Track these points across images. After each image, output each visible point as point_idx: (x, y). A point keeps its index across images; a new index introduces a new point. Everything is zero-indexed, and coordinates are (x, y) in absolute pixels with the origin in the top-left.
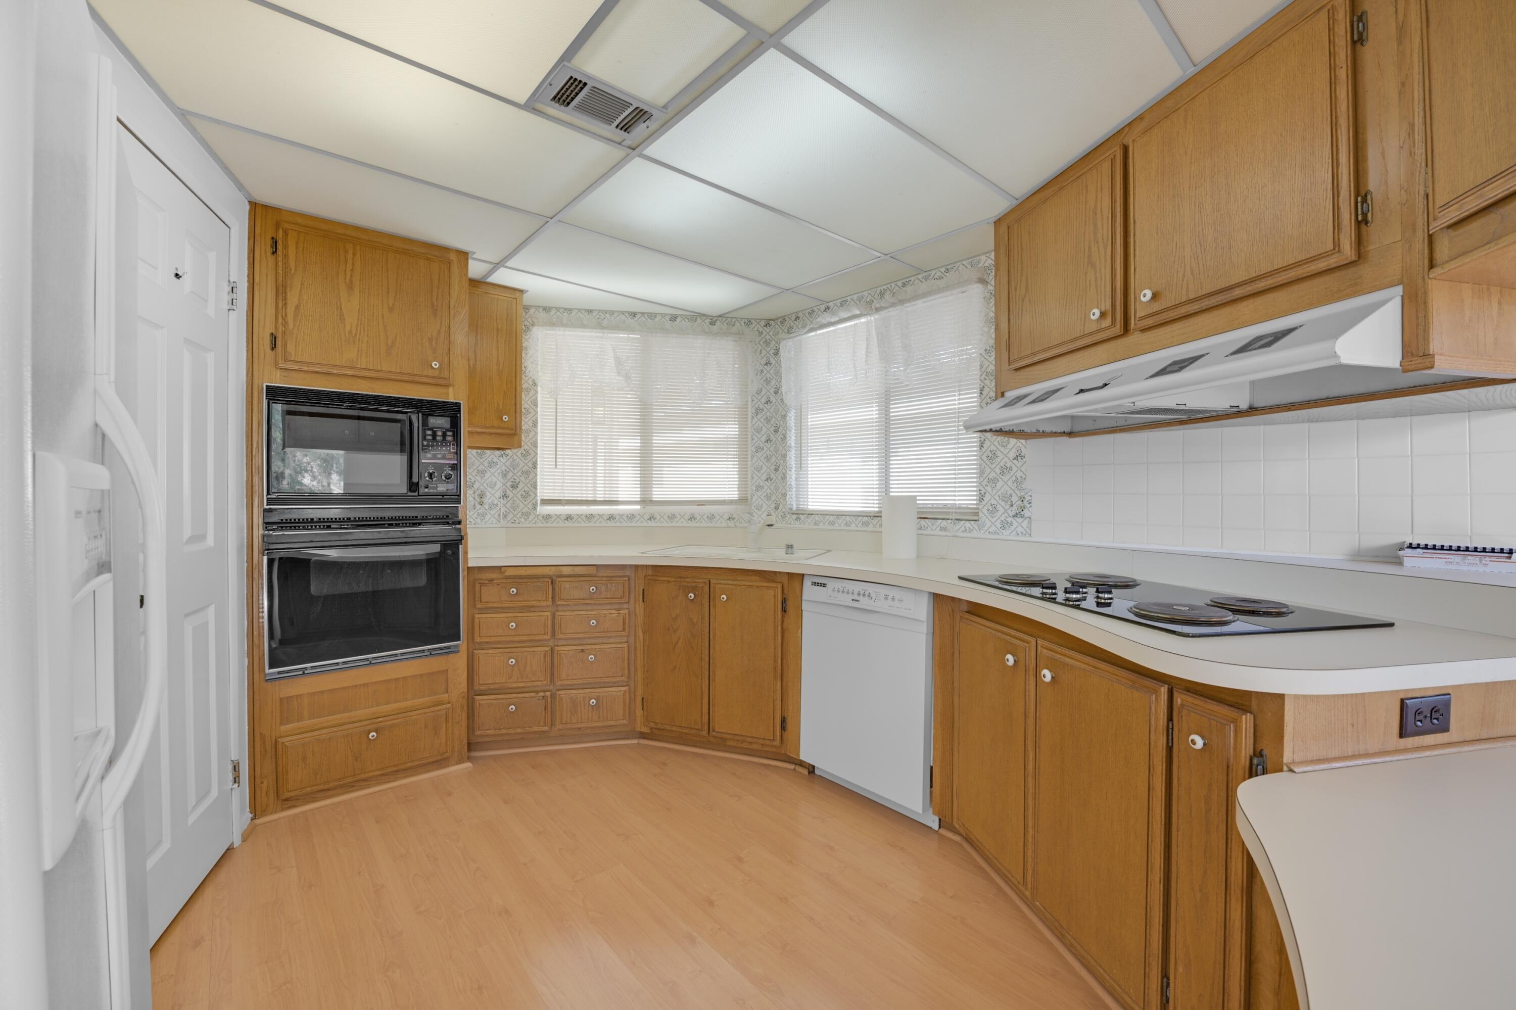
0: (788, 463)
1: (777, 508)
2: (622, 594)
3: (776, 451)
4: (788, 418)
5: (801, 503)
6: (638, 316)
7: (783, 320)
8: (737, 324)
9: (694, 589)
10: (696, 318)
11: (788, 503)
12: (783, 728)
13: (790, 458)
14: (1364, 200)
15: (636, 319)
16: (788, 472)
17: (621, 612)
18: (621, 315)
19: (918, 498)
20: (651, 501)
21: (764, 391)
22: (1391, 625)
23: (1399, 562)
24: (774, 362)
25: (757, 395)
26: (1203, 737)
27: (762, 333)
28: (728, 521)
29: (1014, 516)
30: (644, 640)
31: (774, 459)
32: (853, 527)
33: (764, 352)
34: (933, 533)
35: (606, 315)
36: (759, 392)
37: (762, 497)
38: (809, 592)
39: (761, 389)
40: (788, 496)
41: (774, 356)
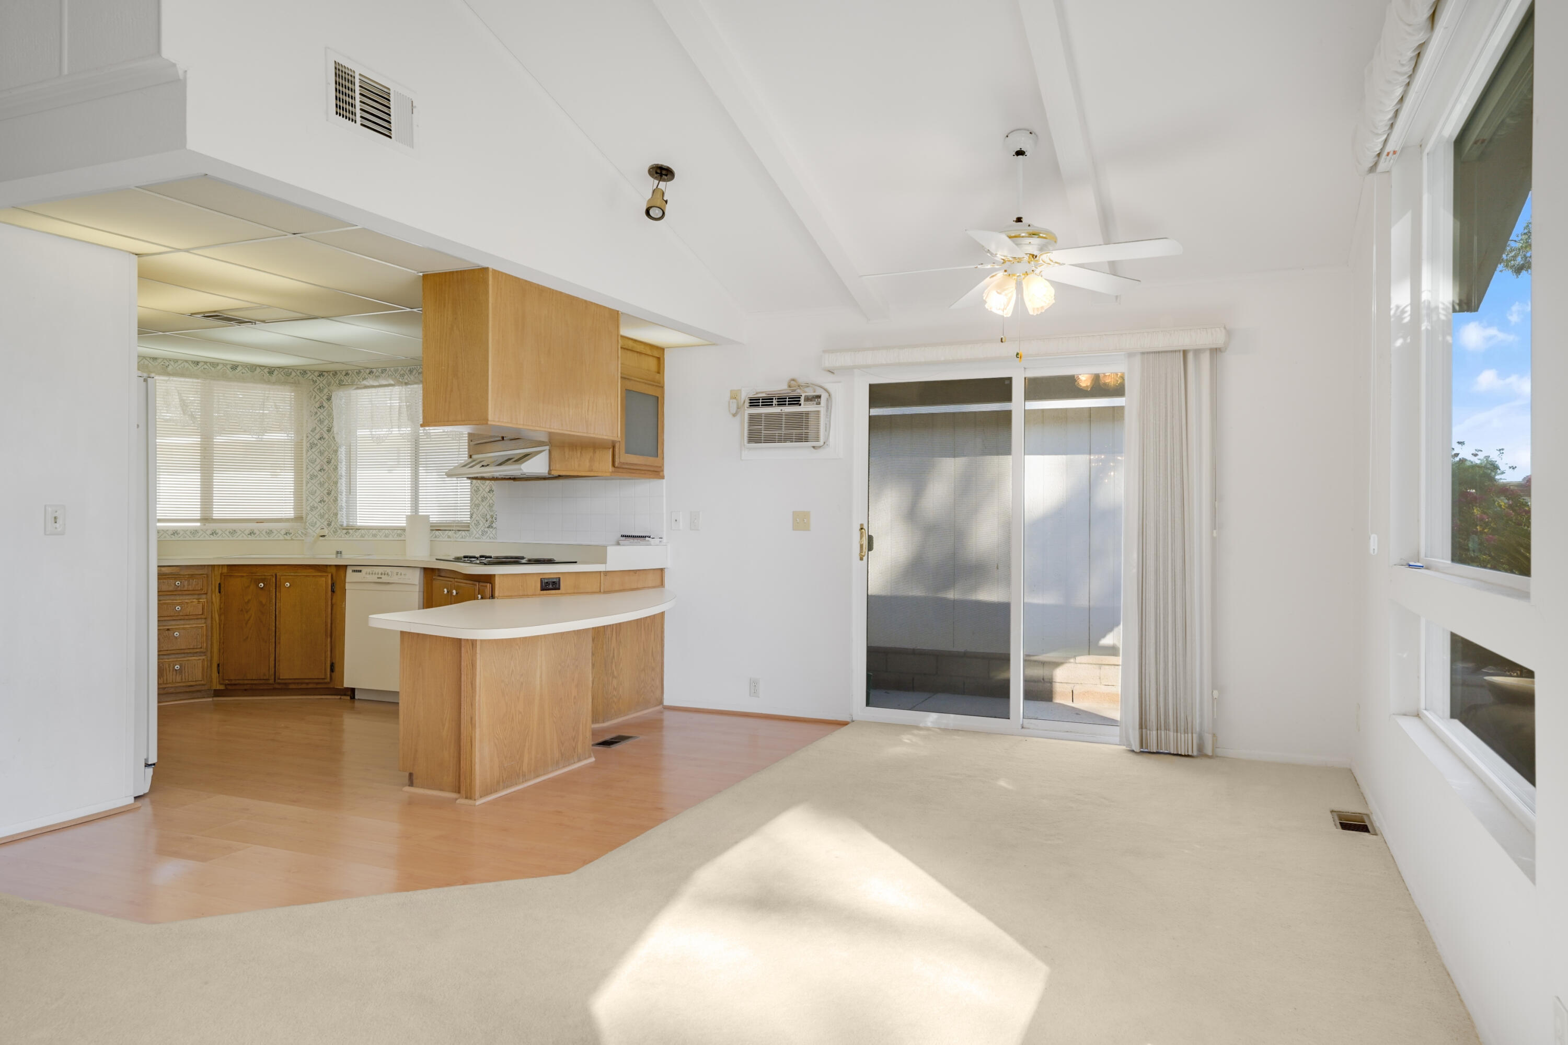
0: (340, 488)
1: (329, 525)
2: (201, 587)
3: (329, 478)
4: (339, 452)
5: (351, 521)
6: (200, 365)
7: (335, 373)
8: (294, 374)
9: (263, 581)
10: (256, 368)
11: (339, 520)
12: (332, 670)
13: (341, 484)
15: (199, 367)
16: (340, 496)
17: (201, 600)
18: (185, 363)
19: (431, 516)
20: (212, 519)
21: (318, 429)
24: (327, 406)
25: (311, 433)
27: (316, 382)
28: (285, 536)
29: (488, 527)
30: (220, 620)
31: (326, 485)
32: (391, 538)
33: (318, 398)
34: (444, 540)
35: (170, 362)
36: (314, 430)
37: (316, 516)
38: (350, 576)
39: (316, 427)
40: (339, 515)
41: (327, 401)
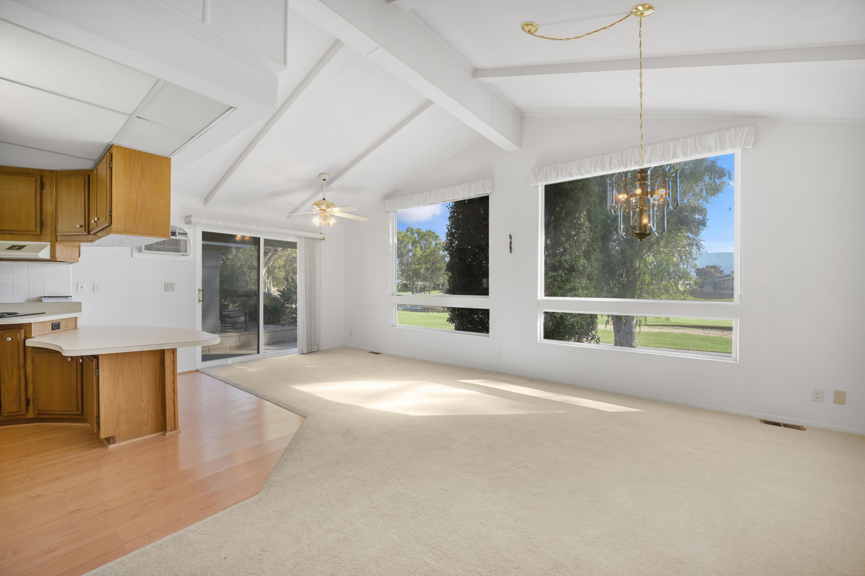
14: (42, 223)
22: (45, 313)
23: (41, 301)
26: (10, 337)
